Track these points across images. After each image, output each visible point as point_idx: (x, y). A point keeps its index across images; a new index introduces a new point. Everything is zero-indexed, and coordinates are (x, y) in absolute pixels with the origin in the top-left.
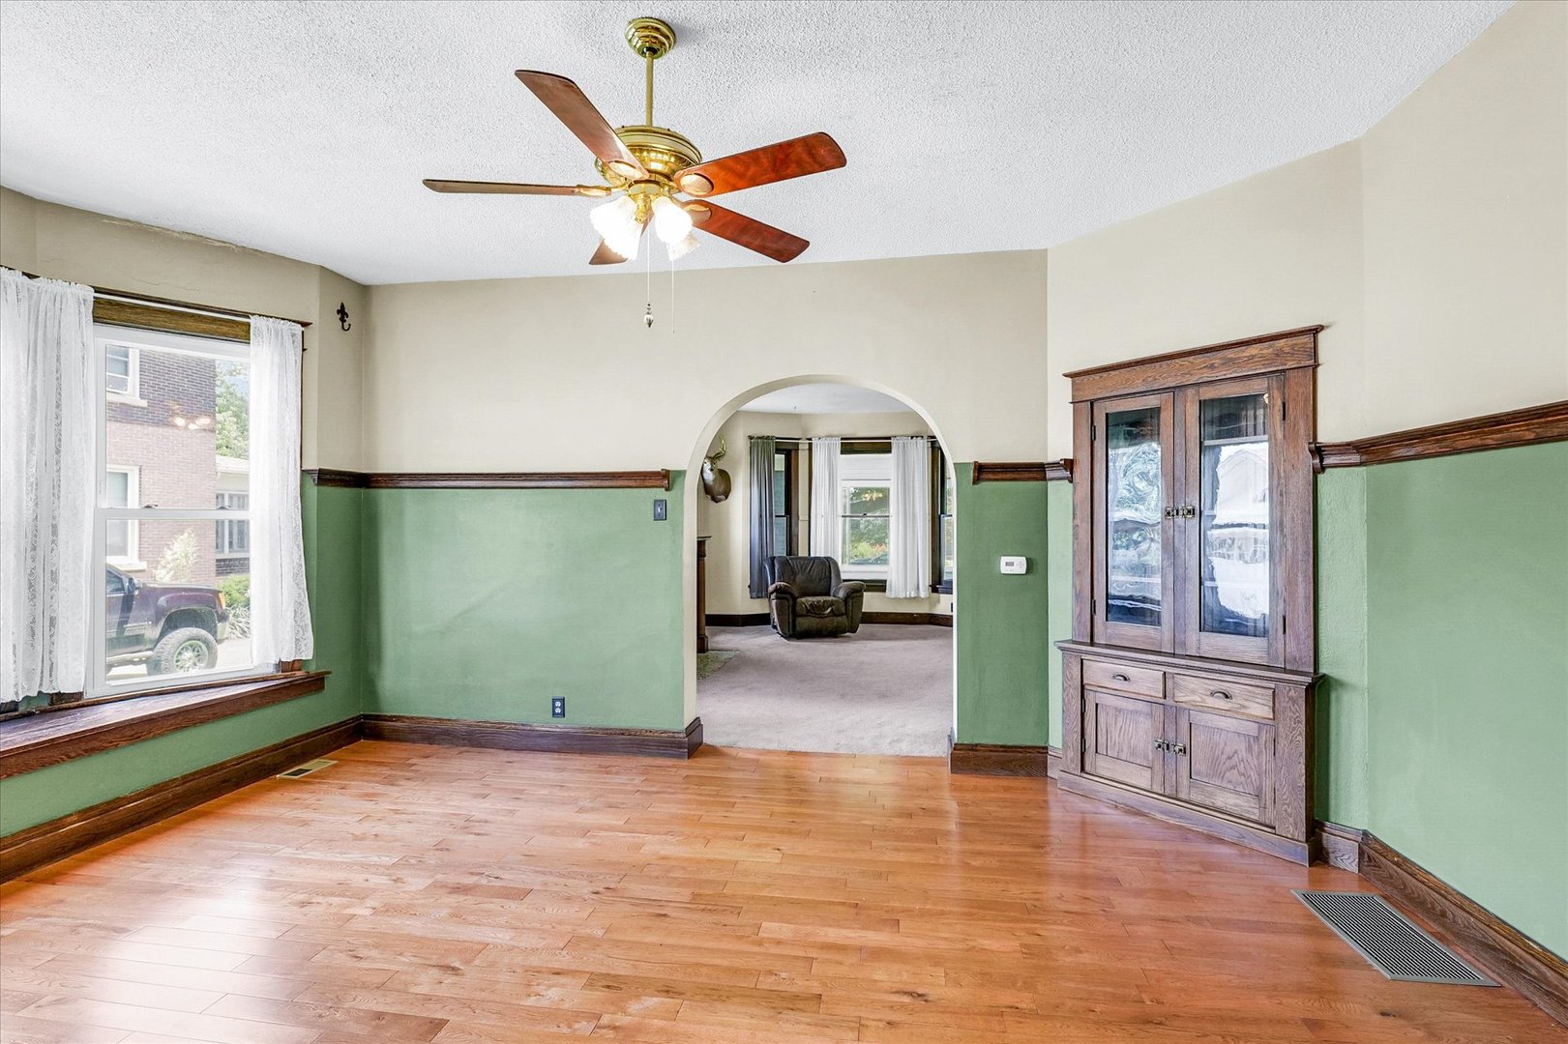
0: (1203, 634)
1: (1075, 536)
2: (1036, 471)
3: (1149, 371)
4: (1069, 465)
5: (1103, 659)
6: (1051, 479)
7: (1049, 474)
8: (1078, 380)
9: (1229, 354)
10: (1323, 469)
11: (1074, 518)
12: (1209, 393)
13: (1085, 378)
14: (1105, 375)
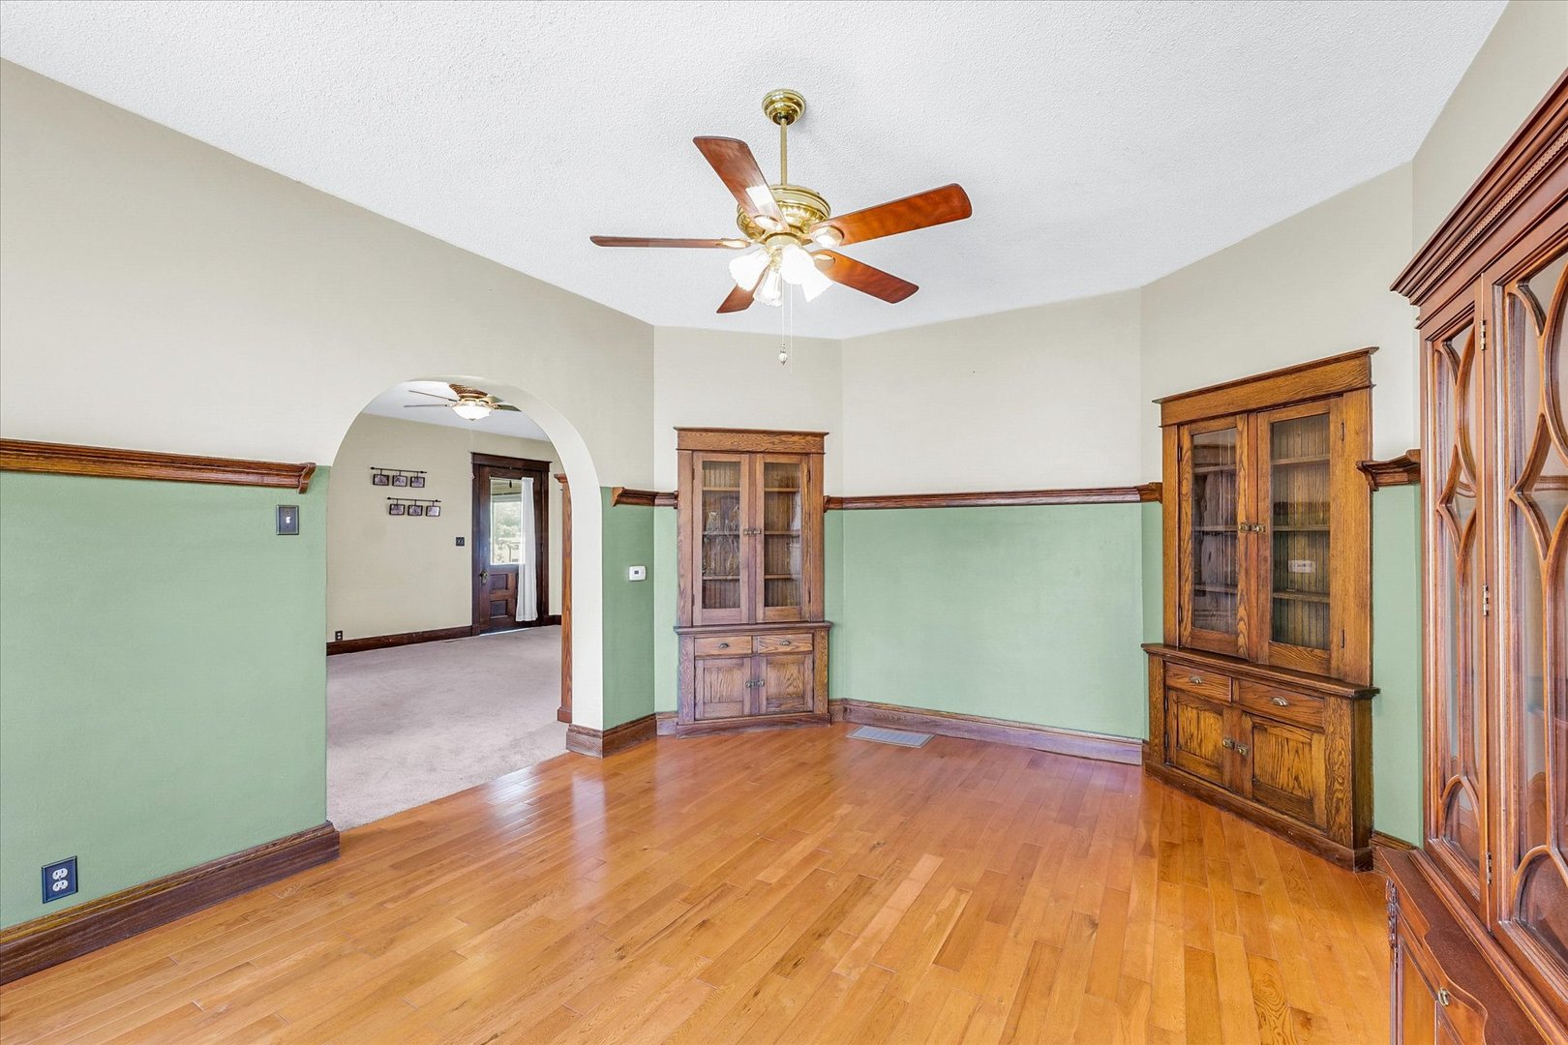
0: (767, 608)
1: (679, 548)
2: (649, 498)
3: (736, 438)
4: (675, 496)
5: (710, 635)
6: (658, 505)
7: (657, 501)
8: (683, 433)
9: (783, 438)
10: (828, 509)
11: (679, 533)
12: (770, 459)
13: (689, 433)
14: (704, 434)
